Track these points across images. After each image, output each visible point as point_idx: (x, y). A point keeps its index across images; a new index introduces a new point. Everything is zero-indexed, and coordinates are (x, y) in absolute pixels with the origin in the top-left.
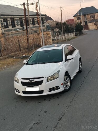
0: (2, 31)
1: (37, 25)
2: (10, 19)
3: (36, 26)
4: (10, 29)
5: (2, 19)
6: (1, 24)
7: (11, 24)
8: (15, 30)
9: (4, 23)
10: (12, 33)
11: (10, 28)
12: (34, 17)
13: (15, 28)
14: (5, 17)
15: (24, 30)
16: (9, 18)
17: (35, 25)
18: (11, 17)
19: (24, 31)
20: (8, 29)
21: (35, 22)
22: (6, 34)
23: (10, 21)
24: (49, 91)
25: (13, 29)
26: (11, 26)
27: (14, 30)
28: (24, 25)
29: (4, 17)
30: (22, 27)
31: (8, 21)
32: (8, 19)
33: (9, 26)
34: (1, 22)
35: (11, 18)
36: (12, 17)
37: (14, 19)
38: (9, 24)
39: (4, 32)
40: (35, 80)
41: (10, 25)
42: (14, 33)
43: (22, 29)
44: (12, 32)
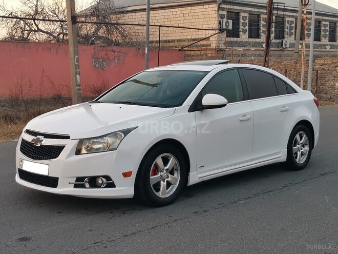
0: (219, 43)
1: (325, 41)
2: (247, 15)
3: (323, 43)
4: (243, 40)
5: (225, 13)
6: (220, 23)
7: (247, 27)
8: (256, 47)
9: (227, 22)
10: (245, 52)
11: (244, 37)
12: (321, 17)
13: (257, 40)
14: (235, 7)
15: (281, 50)
16: (245, 11)
17: (320, 40)
18: (252, 9)
19: (281, 53)
20: (235, 39)
21: (322, 33)
22: (227, 52)
23: (247, 21)
24: (76, 186)
25: (250, 43)
26: (247, 33)
27: (253, 46)
28: (286, 36)
29: (232, 7)
30: (278, 41)
31: (241, 21)
32: (242, 14)
33: (241, 33)
34: (220, 19)
35: (251, 14)
36: (256, 10)
37: (259, 16)
38: (241, 27)
39: (222, 46)
40: (46, 142)
41: (244, 31)
42: (250, 53)
43: (278, 47)
44: (246, 48)
